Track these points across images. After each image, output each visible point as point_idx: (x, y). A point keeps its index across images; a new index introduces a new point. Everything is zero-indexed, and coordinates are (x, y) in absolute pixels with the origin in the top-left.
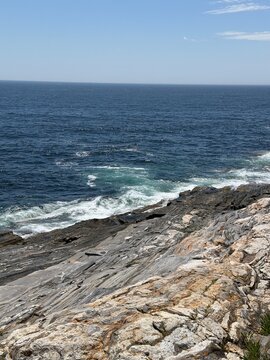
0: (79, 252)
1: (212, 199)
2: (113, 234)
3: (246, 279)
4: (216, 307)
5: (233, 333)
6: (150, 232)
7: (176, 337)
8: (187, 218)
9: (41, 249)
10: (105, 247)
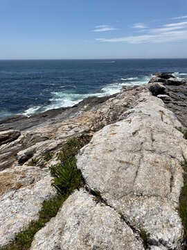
0: (49, 120)
1: (94, 100)
2: (61, 113)
3: (99, 118)
4: (88, 123)
5: (92, 129)
6: (73, 112)
7: (75, 129)
8: (85, 107)
9: (35, 119)
10: (57, 118)
